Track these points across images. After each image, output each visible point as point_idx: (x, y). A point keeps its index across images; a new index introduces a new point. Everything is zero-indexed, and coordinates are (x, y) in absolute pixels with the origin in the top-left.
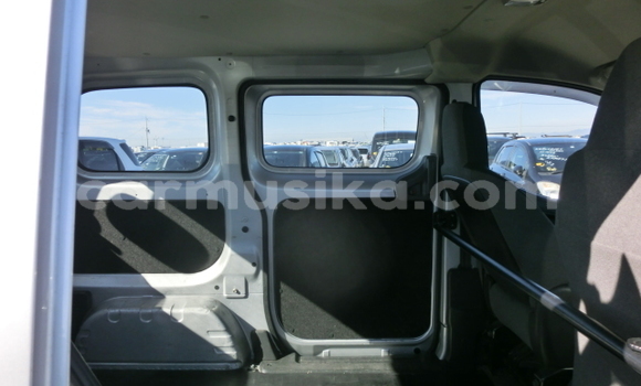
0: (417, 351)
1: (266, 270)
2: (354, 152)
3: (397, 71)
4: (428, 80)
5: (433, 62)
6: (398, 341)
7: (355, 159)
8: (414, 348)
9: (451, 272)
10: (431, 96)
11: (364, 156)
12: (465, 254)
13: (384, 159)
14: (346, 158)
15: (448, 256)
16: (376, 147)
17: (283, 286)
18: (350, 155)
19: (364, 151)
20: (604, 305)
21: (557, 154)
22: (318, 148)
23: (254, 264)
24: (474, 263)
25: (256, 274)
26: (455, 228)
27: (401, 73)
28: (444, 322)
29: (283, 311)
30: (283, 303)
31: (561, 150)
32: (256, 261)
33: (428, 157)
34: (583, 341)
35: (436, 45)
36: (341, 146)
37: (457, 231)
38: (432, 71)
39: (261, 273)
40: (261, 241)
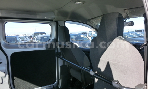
0: (54, 87)
1: (9, 74)
2: (28, 37)
3: (46, 17)
4: (53, 20)
5: (55, 16)
6: (49, 86)
7: (29, 39)
8: (53, 86)
9: (61, 67)
10: (54, 24)
11: (31, 38)
12: (64, 61)
13: (37, 39)
14: (26, 39)
15: (60, 62)
16: (34, 36)
17: (14, 77)
18: (27, 38)
19: (31, 37)
20: (102, 72)
21: (75, 37)
22: (19, 36)
23: (4, 73)
24: (66, 64)
25: (5, 76)
26: (61, 56)
27: (47, 18)
28: (60, 79)
29: (15, 85)
30: (15, 82)
31: (76, 36)
32: (5, 72)
33: (54, 39)
34: (96, 80)
35: (56, 12)
36: (24, 35)
37: (62, 56)
38: (55, 18)
39: (7, 75)
40: (7, 65)
